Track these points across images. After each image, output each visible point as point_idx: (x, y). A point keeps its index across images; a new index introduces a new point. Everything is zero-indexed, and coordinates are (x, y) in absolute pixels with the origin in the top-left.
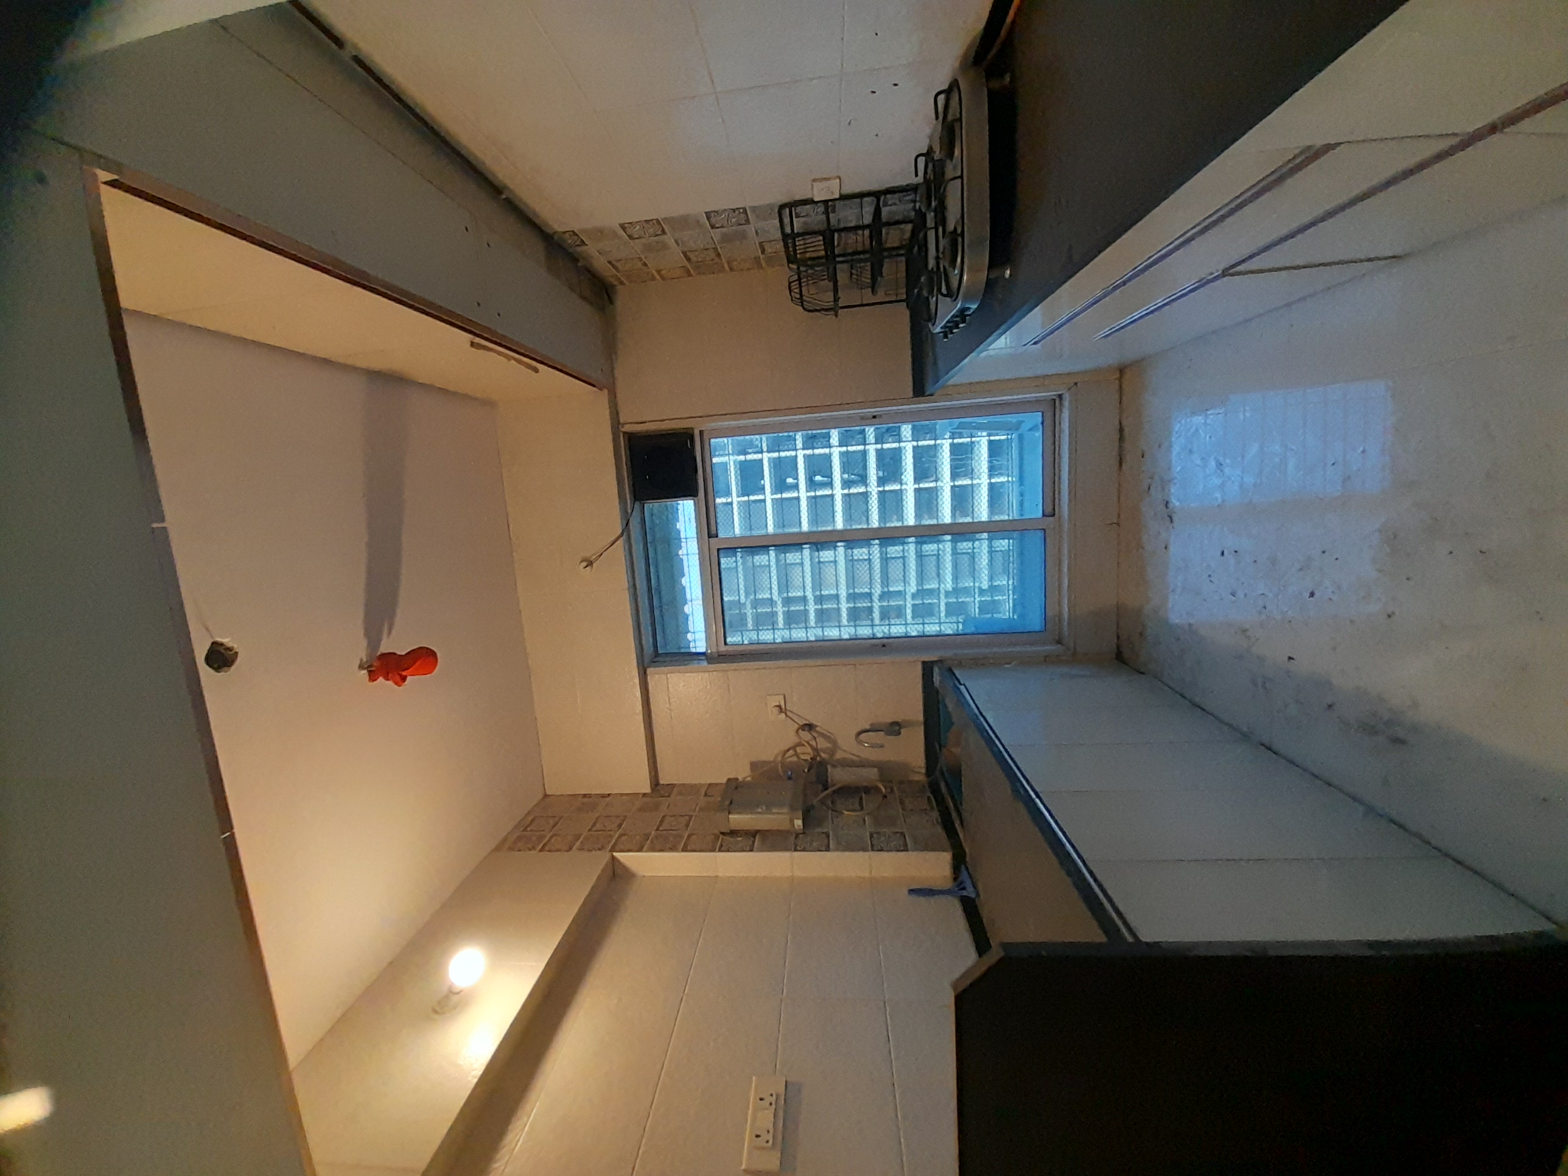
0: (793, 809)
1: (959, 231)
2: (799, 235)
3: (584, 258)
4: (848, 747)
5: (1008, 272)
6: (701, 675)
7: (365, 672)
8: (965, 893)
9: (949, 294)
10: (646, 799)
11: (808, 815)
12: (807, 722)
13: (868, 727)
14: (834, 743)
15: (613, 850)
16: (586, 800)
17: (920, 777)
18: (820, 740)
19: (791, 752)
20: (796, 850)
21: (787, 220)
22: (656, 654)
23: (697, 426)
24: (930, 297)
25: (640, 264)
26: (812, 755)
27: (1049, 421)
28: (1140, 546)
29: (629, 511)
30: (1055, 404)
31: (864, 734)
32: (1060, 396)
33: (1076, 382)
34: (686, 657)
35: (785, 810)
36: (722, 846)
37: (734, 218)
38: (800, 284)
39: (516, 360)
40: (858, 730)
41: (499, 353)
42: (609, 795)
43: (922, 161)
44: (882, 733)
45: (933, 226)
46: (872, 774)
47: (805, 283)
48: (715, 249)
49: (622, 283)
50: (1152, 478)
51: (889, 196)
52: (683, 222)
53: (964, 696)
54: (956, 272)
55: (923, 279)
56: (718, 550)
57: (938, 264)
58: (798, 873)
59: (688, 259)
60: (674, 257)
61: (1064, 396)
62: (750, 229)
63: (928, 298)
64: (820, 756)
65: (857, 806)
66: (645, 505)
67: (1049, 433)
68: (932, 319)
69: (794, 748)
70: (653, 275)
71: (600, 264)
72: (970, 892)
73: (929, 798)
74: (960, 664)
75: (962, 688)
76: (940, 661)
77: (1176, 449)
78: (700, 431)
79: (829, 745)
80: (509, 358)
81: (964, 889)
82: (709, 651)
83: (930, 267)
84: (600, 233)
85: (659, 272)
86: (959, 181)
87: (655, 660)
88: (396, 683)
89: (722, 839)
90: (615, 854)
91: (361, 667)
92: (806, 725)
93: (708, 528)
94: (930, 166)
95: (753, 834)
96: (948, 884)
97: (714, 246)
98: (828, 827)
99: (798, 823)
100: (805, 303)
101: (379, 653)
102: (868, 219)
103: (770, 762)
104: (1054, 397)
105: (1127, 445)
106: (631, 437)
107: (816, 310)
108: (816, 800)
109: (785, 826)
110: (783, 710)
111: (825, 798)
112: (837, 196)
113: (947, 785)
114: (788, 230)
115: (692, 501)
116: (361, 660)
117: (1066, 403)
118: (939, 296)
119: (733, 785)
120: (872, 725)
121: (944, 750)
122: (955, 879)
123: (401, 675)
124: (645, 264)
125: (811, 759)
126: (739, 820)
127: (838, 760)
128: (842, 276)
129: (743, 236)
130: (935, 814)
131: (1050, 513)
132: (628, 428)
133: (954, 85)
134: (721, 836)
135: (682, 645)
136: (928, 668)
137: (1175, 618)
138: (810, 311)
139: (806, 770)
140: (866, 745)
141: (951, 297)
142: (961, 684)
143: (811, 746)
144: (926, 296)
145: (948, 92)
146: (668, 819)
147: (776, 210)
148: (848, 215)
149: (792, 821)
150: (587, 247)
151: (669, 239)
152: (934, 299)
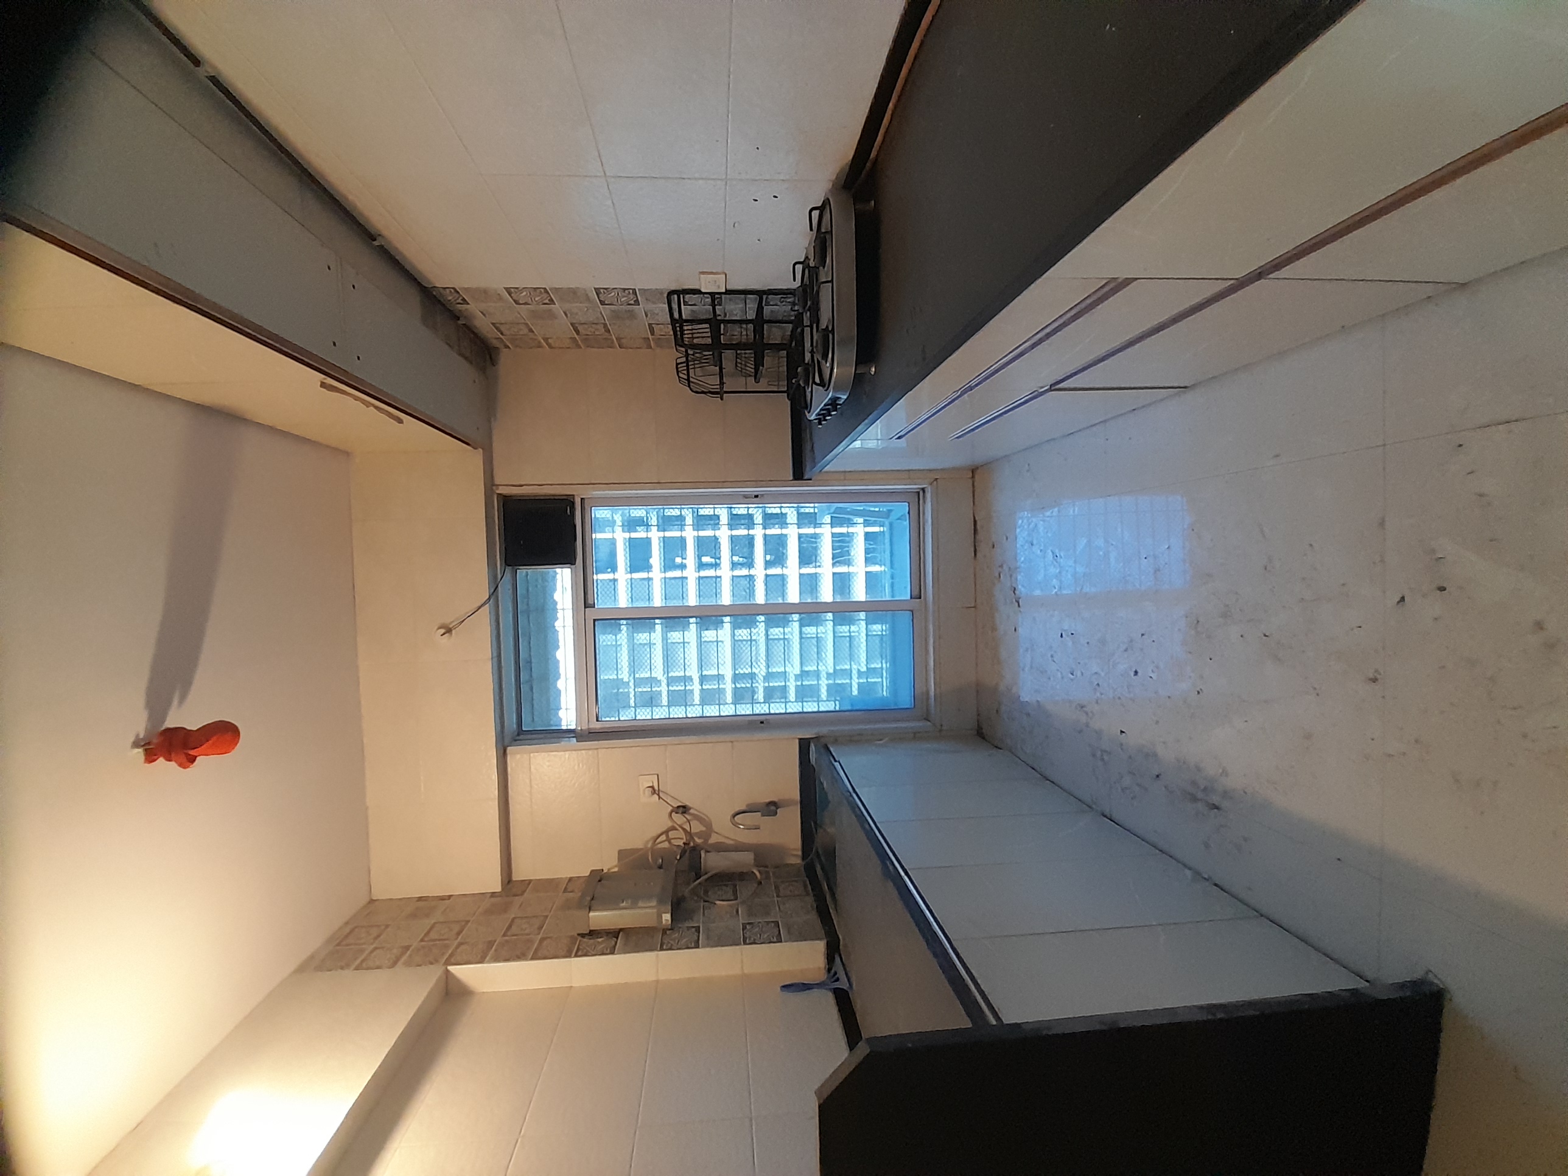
0: (661, 901)
1: (830, 328)
2: (687, 321)
3: (465, 317)
4: (724, 831)
5: (873, 369)
6: (567, 754)
7: (141, 750)
8: (837, 985)
9: (822, 384)
10: (493, 900)
11: (678, 908)
12: (680, 804)
13: (743, 808)
14: (708, 825)
15: (448, 962)
16: (421, 904)
17: (795, 859)
18: (694, 823)
19: (663, 837)
20: (662, 949)
21: (675, 306)
22: (520, 731)
23: (579, 493)
24: (806, 387)
25: (526, 331)
26: (685, 841)
27: (914, 513)
28: (994, 629)
29: (499, 577)
30: (920, 494)
31: (738, 816)
32: (923, 490)
33: (936, 477)
34: (555, 735)
35: (654, 903)
36: (578, 949)
37: (624, 297)
38: (688, 366)
39: (376, 408)
40: (733, 812)
41: (356, 398)
42: (450, 897)
43: (799, 268)
44: (759, 814)
45: (809, 324)
46: (748, 858)
47: (693, 367)
48: (605, 325)
49: (507, 347)
50: (1001, 566)
51: (770, 297)
52: (572, 294)
53: (838, 774)
54: (828, 365)
55: (799, 369)
56: (595, 620)
57: (812, 357)
58: (662, 977)
59: (578, 332)
60: (561, 328)
61: (926, 489)
62: (639, 310)
63: (804, 387)
64: (694, 841)
65: (730, 895)
66: (518, 571)
67: (915, 524)
68: (807, 406)
69: (666, 832)
70: (540, 342)
71: (483, 325)
72: (843, 984)
73: (805, 882)
74: (836, 741)
75: (837, 764)
76: (817, 738)
77: (1020, 541)
78: (582, 499)
79: (704, 829)
80: (368, 404)
81: (838, 980)
82: (579, 728)
83: (806, 362)
84: (484, 294)
85: (546, 340)
86: (830, 284)
87: (517, 738)
88: (181, 765)
89: (580, 941)
90: (449, 968)
91: (136, 744)
92: (678, 807)
93: (585, 599)
94: (807, 271)
95: (615, 934)
96: (822, 976)
97: (603, 321)
98: (699, 921)
99: (667, 917)
100: (691, 384)
101: (163, 728)
102: (751, 315)
103: (641, 849)
104: (918, 490)
105: (979, 537)
106: (507, 502)
107: (703, 392)
108: (687, 890)
109: (652, 923)
110: (657, 792)
111: (696, 887)
112: (724, 291)
113: (823, 869)
114: (676, 315)
115: (569, 570)
116: (138, 735)
117: (928, 495)
118: (814, 386)
119: (598, 877)
120: (748, 805)
121: (820, 831)
122: (829, 970)
123: (187, 755)
124: (531, 331)
125: (684, 843)
126: (600, 918)
127: (712, 845)
128: (728, 365)
129: (632, 315)
130: (810, 900)
131: (917, 596)
132: (503, 490)
133: (826, 202)
134: (579, 938)
135: (552, 722)
136: (804, 745)
137: (1025, 697)
138: (697, 392)
139: (678, 857)
140: (742, 827)
141: (823, 386)
142: (835, 761)
143: (684, 829)
144: (803, 386)
145: (821, 209)
146: (517, 921)
147: (665, 295)
148: (733, 309)
149: (660, 917)
150: (468, 306)
151: (557, 308)
152: (810, 389)
